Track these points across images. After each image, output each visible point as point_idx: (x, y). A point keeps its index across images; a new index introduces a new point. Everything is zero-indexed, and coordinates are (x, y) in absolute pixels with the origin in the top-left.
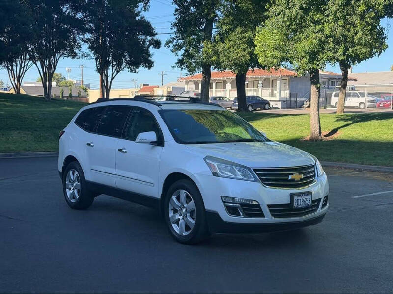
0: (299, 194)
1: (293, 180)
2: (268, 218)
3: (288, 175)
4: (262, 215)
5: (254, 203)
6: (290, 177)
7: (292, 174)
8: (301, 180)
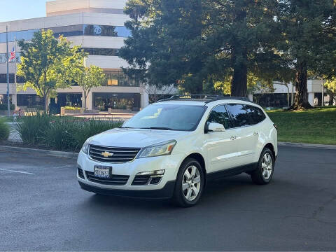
0: (98, 167)
3: (101, 152)
4: (84, 177)
6: (102, 154)
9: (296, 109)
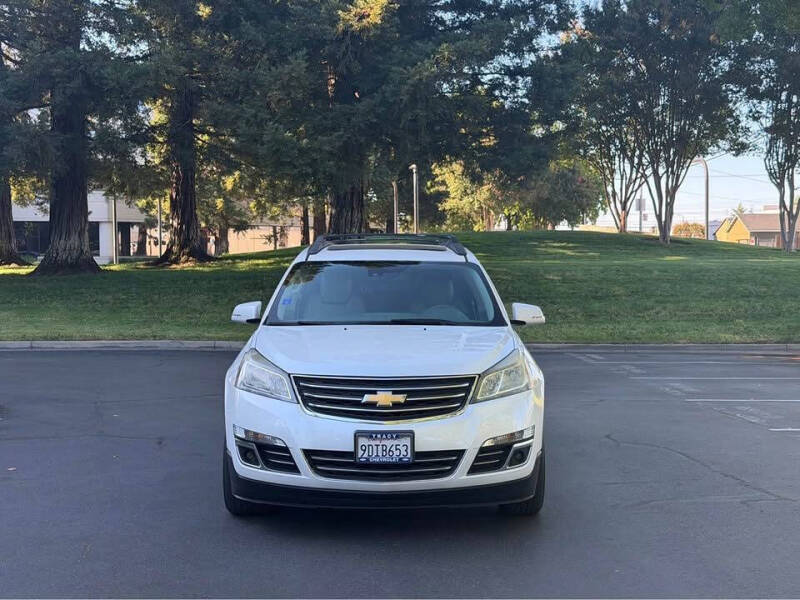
0: (370, 435)
1: (373, 405)
2: (307, 477)
3: (362, 394)
4: (294, 469)
5: (279, 443)
6: (367, 398)
7: (375, 392)
8: (396, 405)
9: (176, 261)
